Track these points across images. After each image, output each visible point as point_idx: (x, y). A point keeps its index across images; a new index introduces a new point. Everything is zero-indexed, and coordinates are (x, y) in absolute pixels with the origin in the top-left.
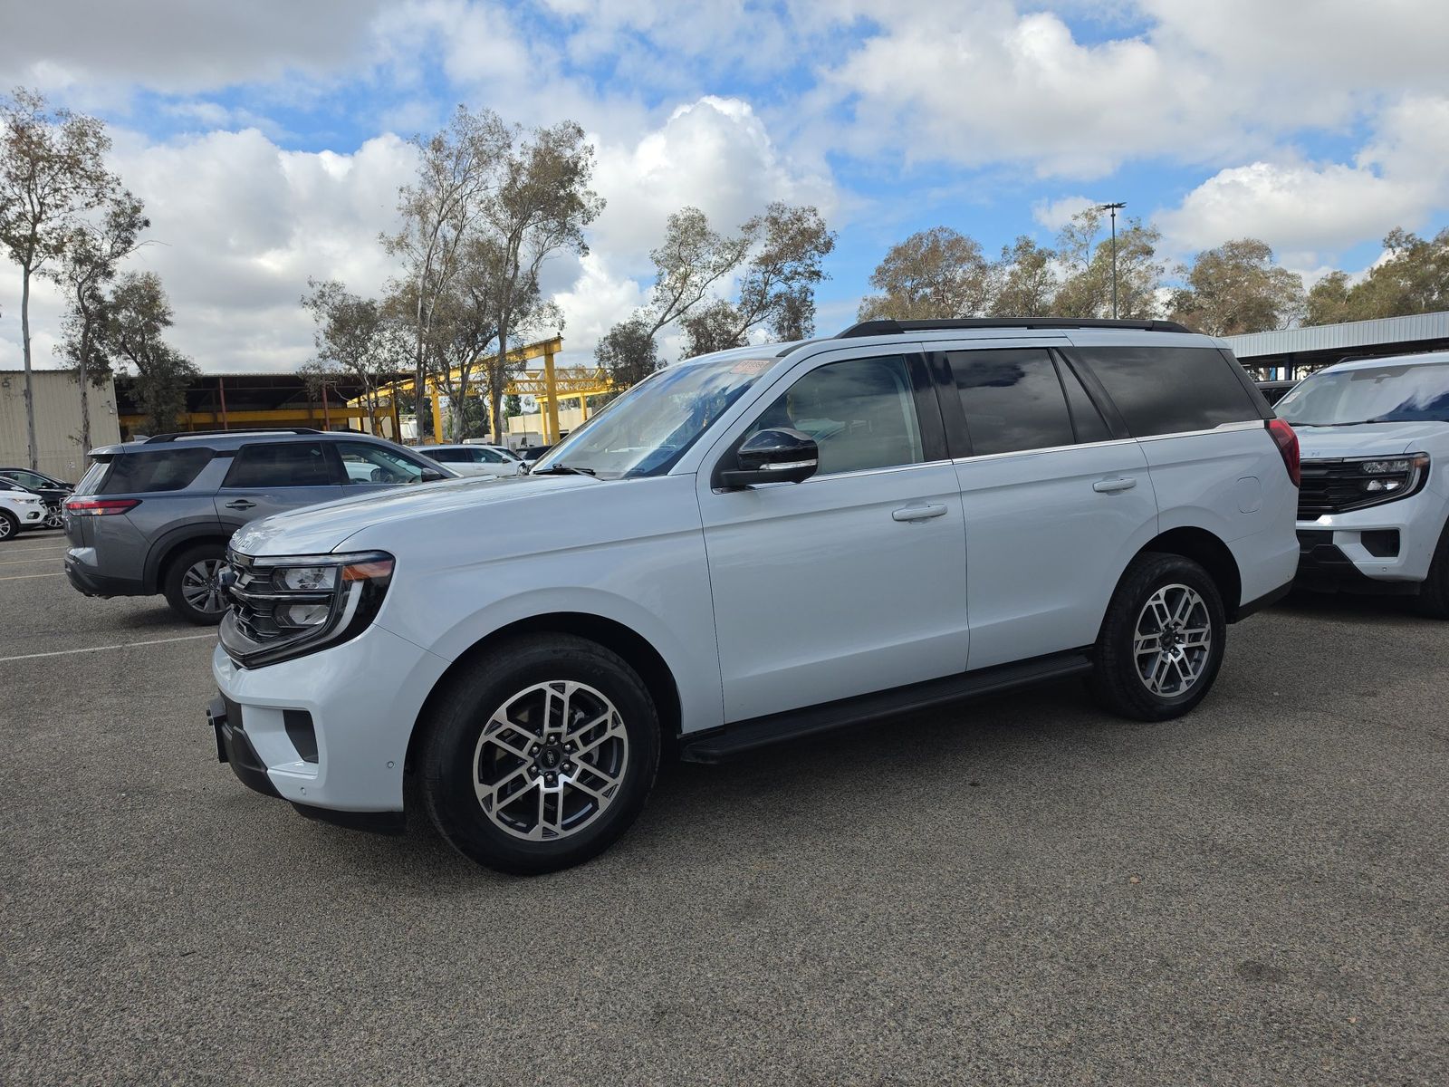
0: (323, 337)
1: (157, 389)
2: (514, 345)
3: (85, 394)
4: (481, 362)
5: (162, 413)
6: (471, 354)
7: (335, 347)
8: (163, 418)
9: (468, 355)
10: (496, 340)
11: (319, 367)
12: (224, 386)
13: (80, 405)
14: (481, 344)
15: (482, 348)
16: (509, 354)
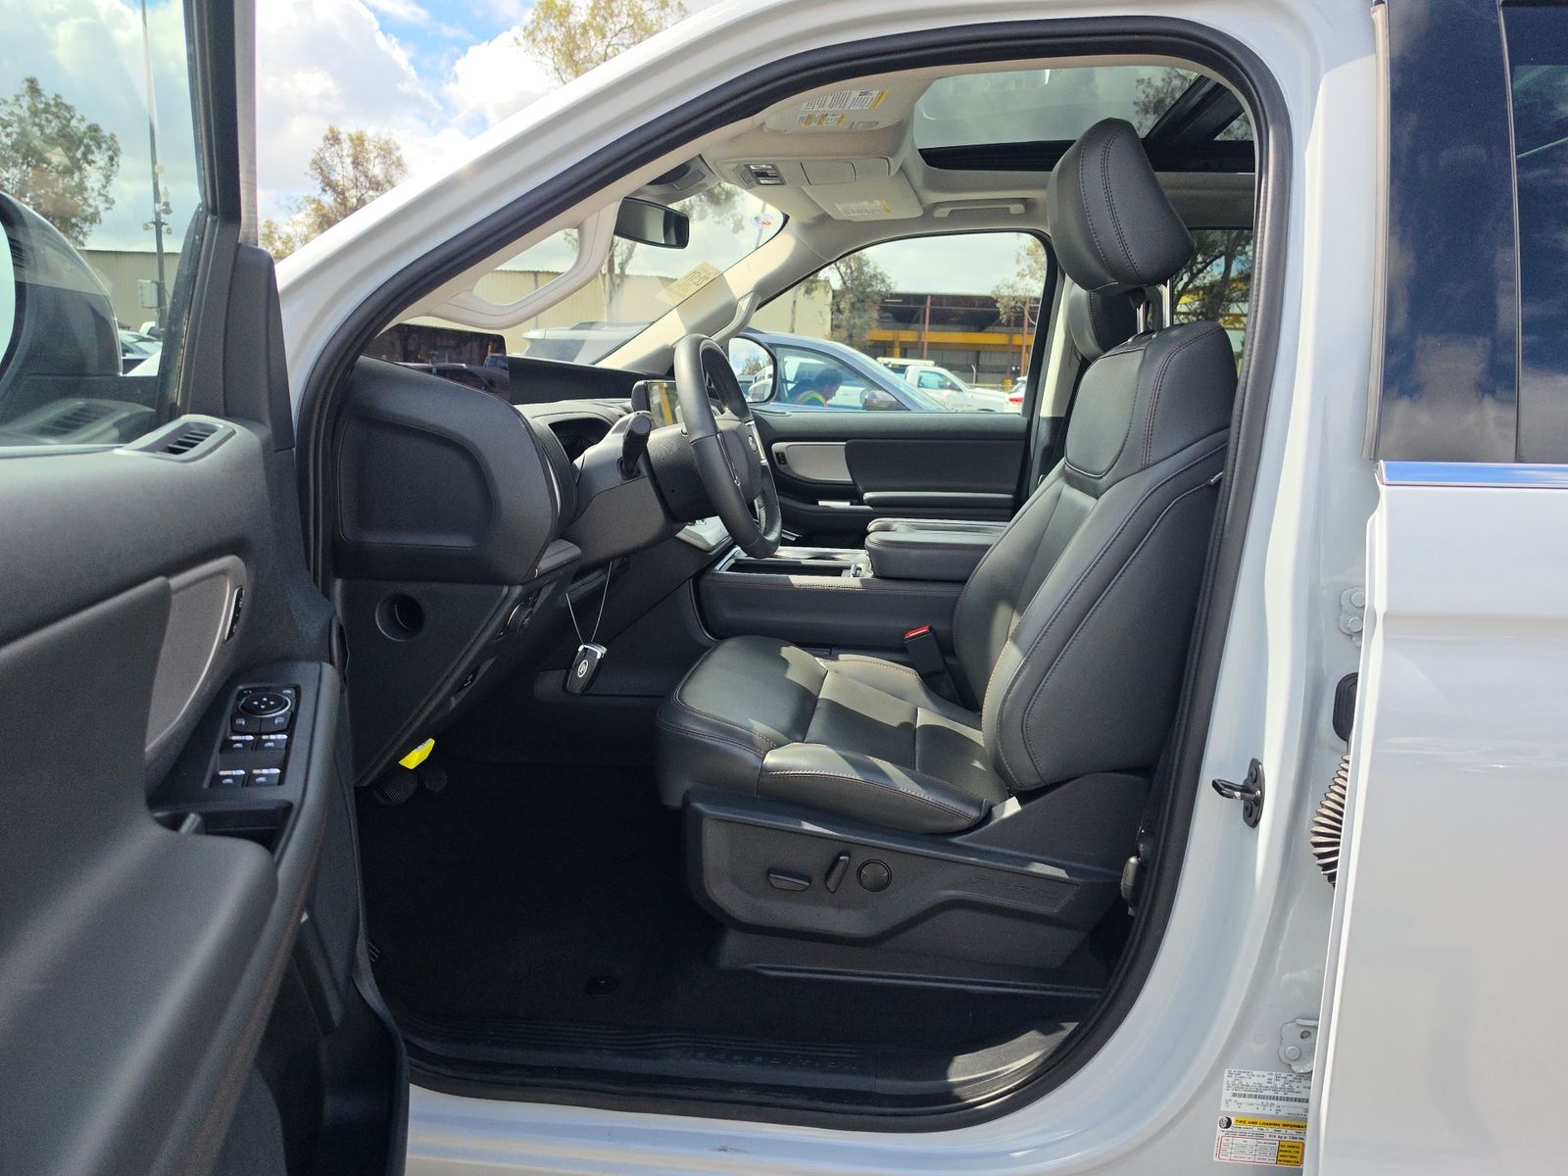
0: (1024, 253)
1: (852, 300)
2: (1240, 267)
3: (795, 302)
4: (1197, 289)
5: (854, 326)
6: (1186, 278)
7: (1034, 265)
8: (855, 331)
9: (1182, 279)
10: (1221, 261)
11: (1012, 287)
12: (932, 304)
13: (790, 312)
14: (1200, 266)
15: (1200, 271)
16: (1234, 280)
